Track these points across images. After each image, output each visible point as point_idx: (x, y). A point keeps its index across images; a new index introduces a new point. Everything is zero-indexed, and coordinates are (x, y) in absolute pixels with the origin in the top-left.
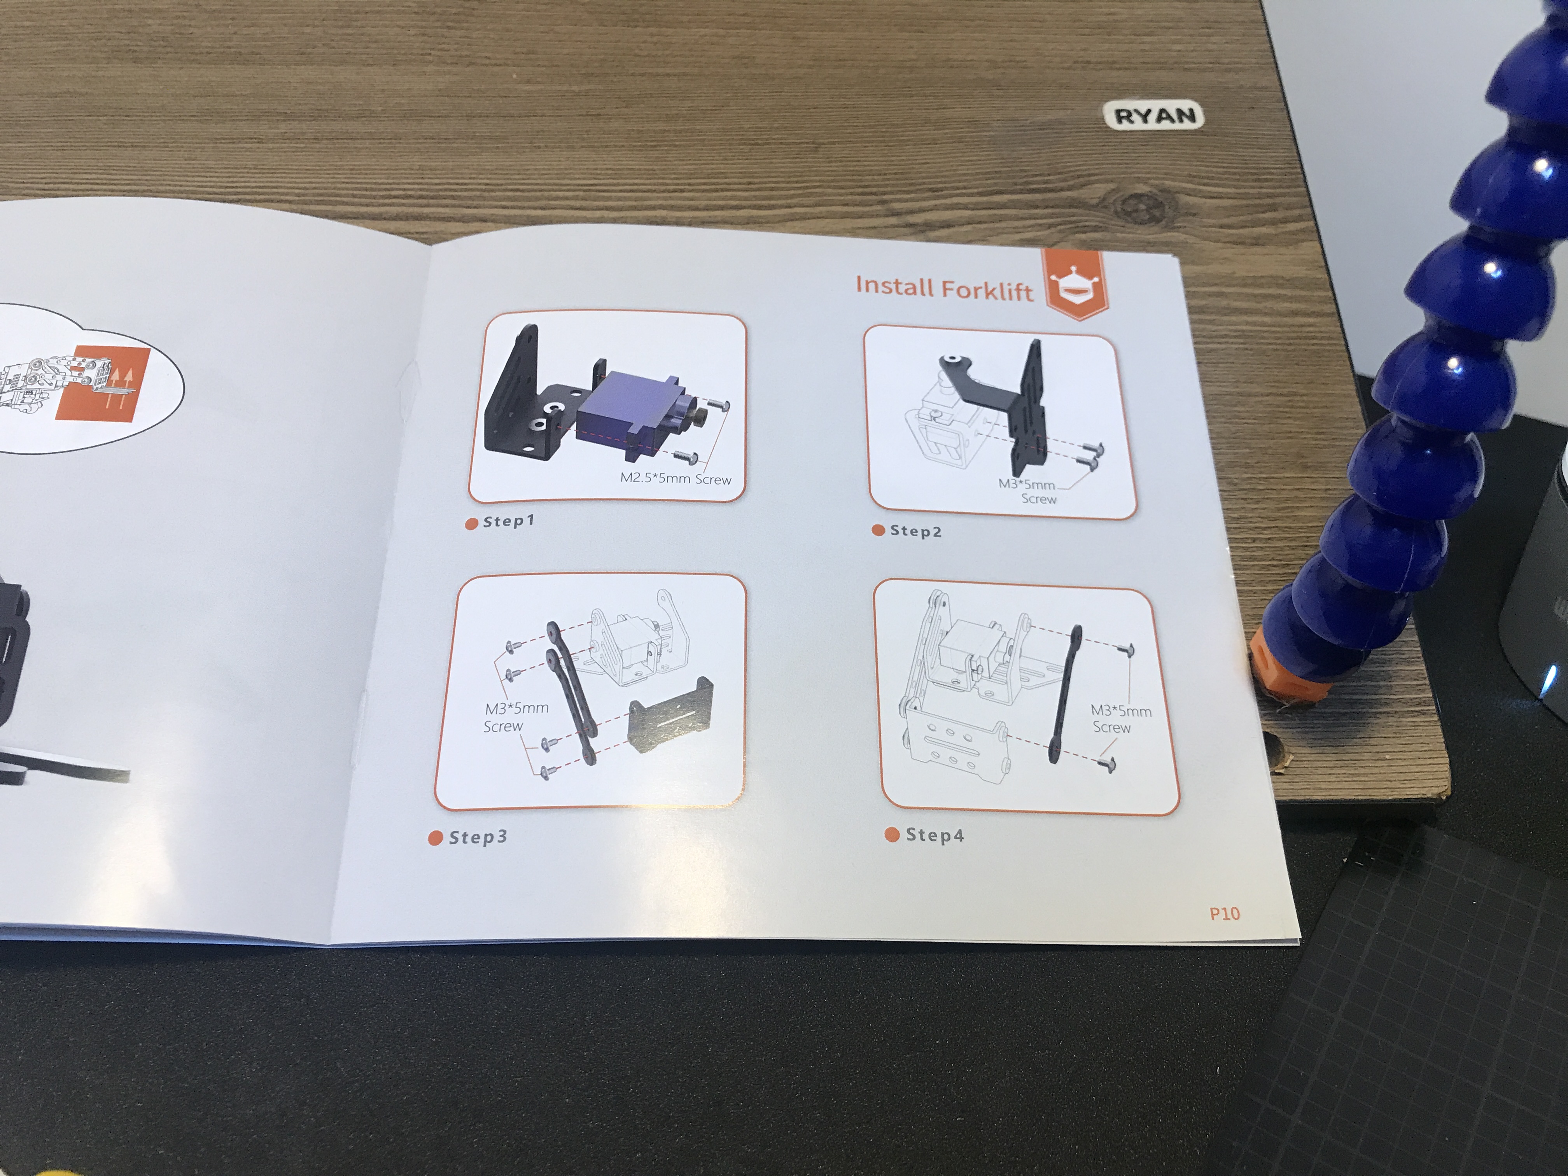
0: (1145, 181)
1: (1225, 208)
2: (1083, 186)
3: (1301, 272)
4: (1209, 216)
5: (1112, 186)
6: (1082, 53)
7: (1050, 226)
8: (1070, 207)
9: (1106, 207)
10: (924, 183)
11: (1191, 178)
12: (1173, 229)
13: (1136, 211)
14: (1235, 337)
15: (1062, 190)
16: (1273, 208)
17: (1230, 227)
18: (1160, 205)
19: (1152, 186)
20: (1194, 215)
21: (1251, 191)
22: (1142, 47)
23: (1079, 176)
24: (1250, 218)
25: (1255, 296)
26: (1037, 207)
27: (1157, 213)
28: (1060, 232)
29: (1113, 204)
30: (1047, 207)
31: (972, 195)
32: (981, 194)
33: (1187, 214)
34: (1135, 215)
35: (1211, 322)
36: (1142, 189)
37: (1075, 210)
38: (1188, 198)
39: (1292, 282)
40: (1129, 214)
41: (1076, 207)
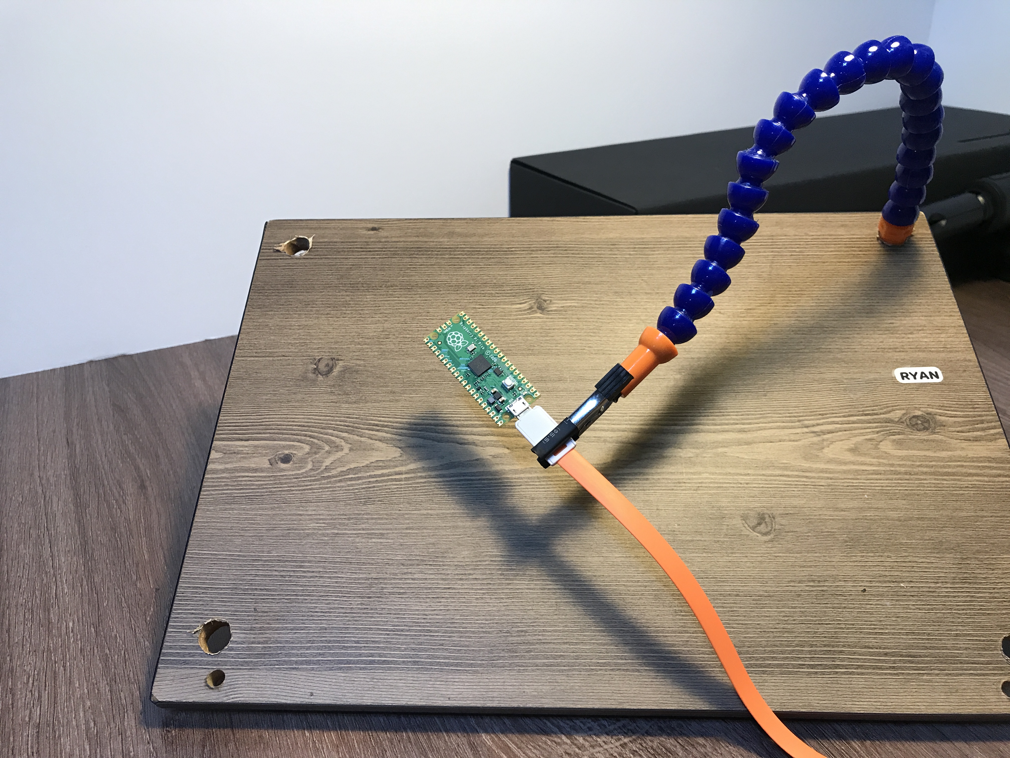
0: (919, 409)
1: (959, 422)
2: (890, 412)
3: (999, 454)
4: (950, 426)
5: (904, 412)
6: (880, 344)
7: (878, 432)
8: (886, 422)
9: (902, 422)
10: (817, 411)
11: (941, 407)
12: (934, 433)
13: (917, 424)
14: (972, 488)
15: (881, 414)
16: (982, 422)
17: (962, 432)
18: (928, 421)
19: (922, 411)
20: (944, 426)
21: (970, 413)
22: (908, 340)
23: (888, 407)
24: (971, 427)
25: (979, 467)
26: (870, 423)
27: (926, 425)
28: (883, 435)
29: (906, 420)
30: (875, 423)
31: (840, 417)
32: (844, 416)
33: (940, 426)
34: (916, 426)
35: (959, 480)
36: (918, 413)
37: (888, 424)
38: (940, 417)
39: (994, 460)
40: (913, 426)
41: (889, 422)
